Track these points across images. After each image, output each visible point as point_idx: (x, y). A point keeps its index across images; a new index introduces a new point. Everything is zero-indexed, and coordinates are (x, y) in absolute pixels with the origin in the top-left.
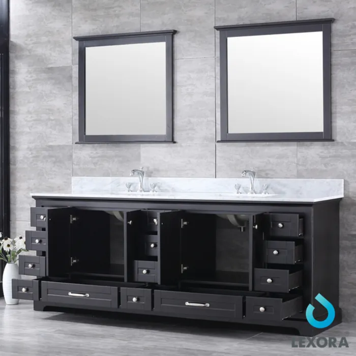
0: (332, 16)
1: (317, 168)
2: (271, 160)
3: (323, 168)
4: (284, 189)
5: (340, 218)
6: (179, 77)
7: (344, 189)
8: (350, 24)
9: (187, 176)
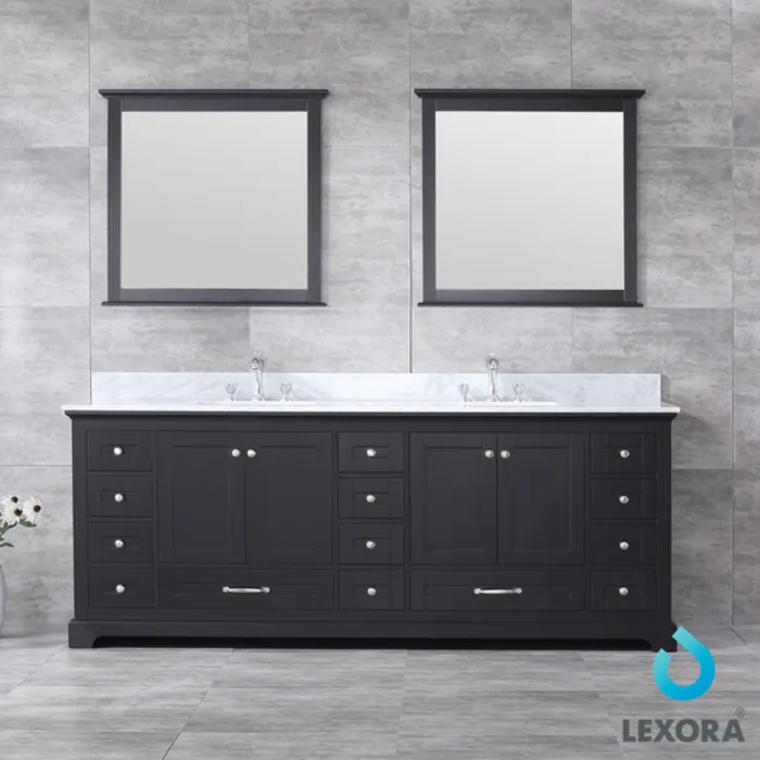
0: (640, 86)
1: (611, 354)
2: (523, 340)
3: (622, 353)
6: (333, 180)
7: (662, 392)
8: (672, 102)
9: (352, 369)
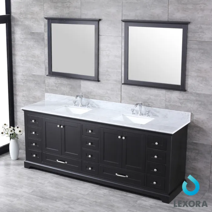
1: (177, 104)
2: (151, 97)
3: (180, 105)
4: (158, 114)
5: (188, 133)
7: (191, 118)
8: (199, 26)
